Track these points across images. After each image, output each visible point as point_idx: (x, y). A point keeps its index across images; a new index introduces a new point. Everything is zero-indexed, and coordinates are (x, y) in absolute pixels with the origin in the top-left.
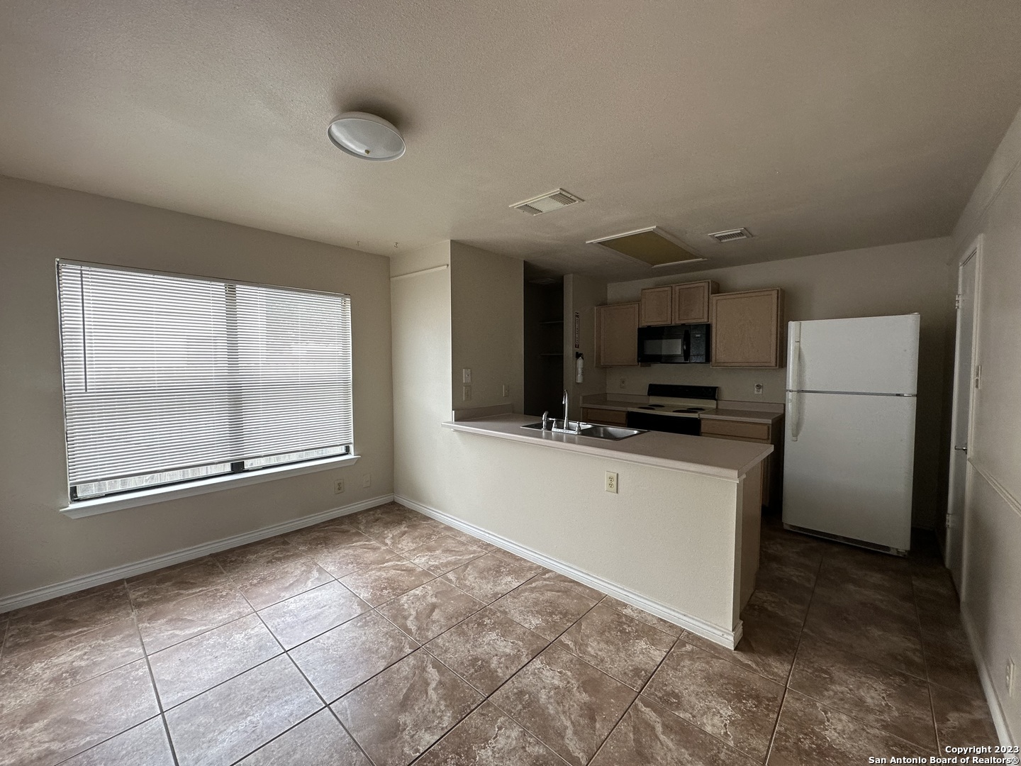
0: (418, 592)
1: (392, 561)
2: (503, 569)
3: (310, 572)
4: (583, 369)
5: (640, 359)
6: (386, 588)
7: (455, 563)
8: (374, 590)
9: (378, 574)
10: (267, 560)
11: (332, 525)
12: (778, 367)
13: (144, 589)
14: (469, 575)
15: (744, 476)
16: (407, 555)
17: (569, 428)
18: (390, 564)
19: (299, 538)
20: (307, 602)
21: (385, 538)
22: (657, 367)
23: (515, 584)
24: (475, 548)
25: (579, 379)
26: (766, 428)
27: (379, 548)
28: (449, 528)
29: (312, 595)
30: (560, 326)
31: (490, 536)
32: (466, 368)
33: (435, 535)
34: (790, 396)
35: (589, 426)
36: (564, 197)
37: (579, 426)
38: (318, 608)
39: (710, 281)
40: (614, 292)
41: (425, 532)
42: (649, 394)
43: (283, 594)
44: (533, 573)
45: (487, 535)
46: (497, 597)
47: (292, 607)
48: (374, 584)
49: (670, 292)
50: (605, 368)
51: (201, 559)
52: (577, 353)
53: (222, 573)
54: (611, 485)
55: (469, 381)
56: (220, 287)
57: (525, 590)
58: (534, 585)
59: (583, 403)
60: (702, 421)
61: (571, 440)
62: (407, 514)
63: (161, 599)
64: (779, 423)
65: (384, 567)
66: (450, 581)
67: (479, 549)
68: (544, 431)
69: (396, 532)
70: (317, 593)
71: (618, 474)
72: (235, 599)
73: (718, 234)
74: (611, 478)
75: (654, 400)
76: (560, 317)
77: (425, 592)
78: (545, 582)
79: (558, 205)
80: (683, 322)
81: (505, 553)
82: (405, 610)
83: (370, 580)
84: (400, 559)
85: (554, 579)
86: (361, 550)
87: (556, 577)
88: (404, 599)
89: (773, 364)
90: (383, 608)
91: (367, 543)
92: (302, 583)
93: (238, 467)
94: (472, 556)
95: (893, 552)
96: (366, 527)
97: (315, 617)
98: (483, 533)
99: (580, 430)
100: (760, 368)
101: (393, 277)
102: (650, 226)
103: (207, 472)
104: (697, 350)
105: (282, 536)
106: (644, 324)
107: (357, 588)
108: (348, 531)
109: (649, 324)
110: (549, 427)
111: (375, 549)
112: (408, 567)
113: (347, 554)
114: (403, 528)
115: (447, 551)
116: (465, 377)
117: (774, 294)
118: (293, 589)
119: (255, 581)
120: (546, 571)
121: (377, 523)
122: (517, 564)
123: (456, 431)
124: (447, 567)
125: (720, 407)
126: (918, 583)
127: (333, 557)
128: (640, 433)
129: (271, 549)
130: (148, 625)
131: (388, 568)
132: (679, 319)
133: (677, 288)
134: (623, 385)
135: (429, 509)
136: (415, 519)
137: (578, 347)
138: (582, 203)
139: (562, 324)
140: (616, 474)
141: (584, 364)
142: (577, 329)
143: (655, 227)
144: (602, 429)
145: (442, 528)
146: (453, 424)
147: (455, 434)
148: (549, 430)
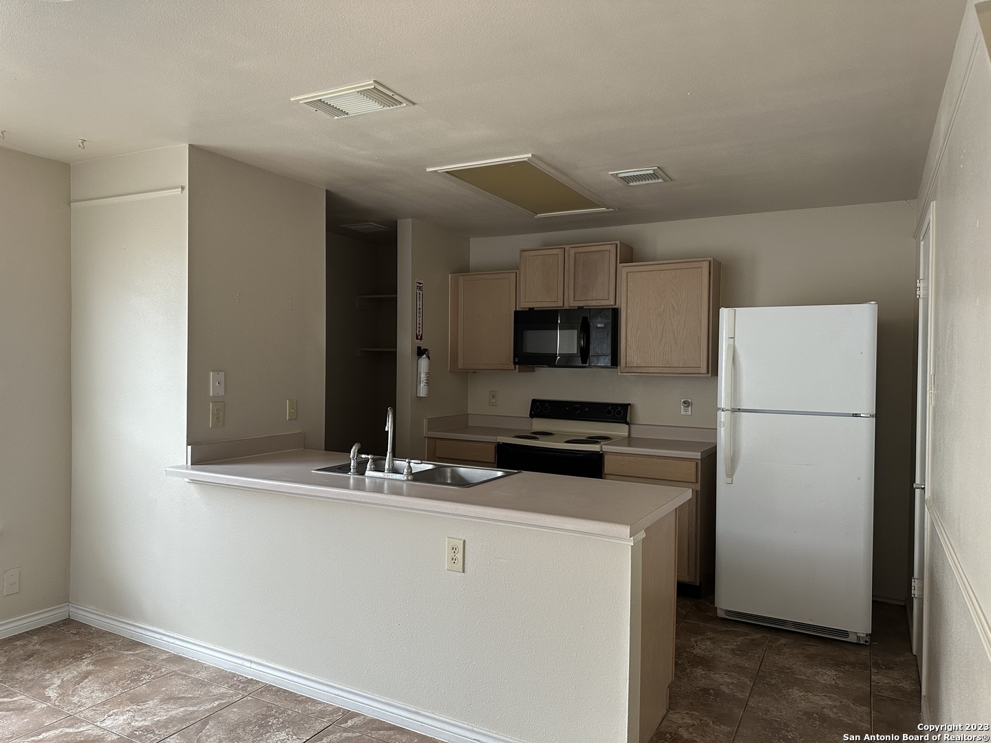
2: (272, 721)
4: (428, 374)
5: (517, 360)
7: (183, 720)
12: (710, 375)
15: (642, 535)
16: (89, 713)
17: (395, 470)
21: (45, 688)
22: (544, 372)
24: (223, 689)
25: (423, 391)
26: (693, 465)
27: (31, 707)
28: (177, 659)
30: (391, 304)
31: (253, 666)
32: (216, 370)
33: (149, 674)
34: (723, 417)
35: (430, 467)
36: (381, 93)
37: (410, 467)
39: (618, 242)
40: (481, 251)
41: (128, 670)
42: (532, 416)
44: (326, 722)
45: (248, 664)
49: (561, 258)
50: (466, 374)
52: (419, 348)
54: (454, 560)
55: (222, 393)
59: (429, 429)
60: (606, 457)
61: (396, 491)
62: (95, 640)
64: (710, 458)
67: (232, 691)
68: (352, 477)
69: (69, 673)
71: (464, 542)
73: (624, 173)
74: (454, 549)
75: (540, 424)
78: (345, 734)
79: (372, 107)
80: (581, 304)
84: (74, 722)
85: (360, 727)
89: (704, 370)
94: (216, 703)
95: (852, 639)
98: (240, 662)
99: (410, 473)
100: (685, 375)
101: (76, 201)
102: (521, 153)
104: (600, 346)
106: (525, 304)
109: (532, 305)
110: (361, 470)
111: (22, 710)
114: (85, 666)
115: (170, 699)
116: (214, 385)
117: (706, 265)
120: (347, 715)
121: (31, 661)
122: (299, 709)
123: (193, 481)
124: (167, 728)
125: (633, 435)
126: (879, 678)
128: (507, 475)
132: (574, 300)
133: (572, 251)
134: (494, 401)
135: (140, 627)
136: (111, 647)
137: (421, 339)
138: (413, 107)
139: (395, 299)
140: (462, 541)
141: (430, 367)
142: (420, 309)
143: (530, 155)
144: (449, 470)
145: (163, 660)
146: (187, 468)
147: (192, 487)
148: (360, 475)
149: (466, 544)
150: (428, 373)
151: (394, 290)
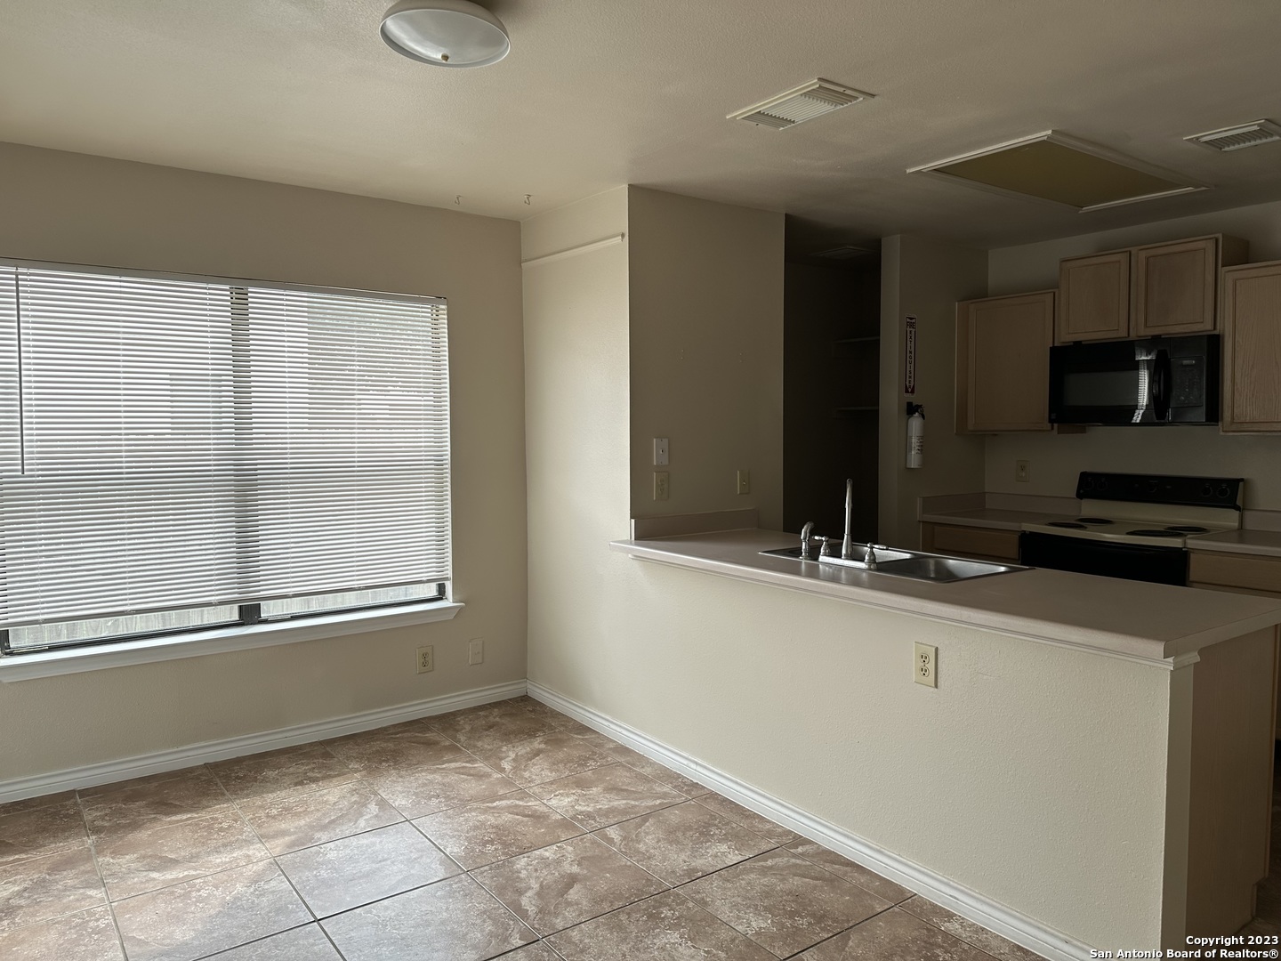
0: (547, 854)
1: (509, 799)
2: (713, 830)
3: (365, 805)
4: (923, 439)
5: (1053, 416)
6: (491, 842)
7: (624, 812)
8: (470, 843)
9: (481, 818)
10: (296, 781)
11: (409, 731)
13: (105, 808)
14: (647, 834)
16: (537, 790)
17: (852, 556)
18: (504, 803)
19: (350, 749)
20: (356, 852)
21: (501, 759)
22: (1101, 435)
23: (734, 858)
24: (667, 788)
25: (914, 460)
27: (488, 775)
28: (623, 750)
29: (365, 841)
30: (872, 348)
31: (699, 769)
32: (656, 438)
33: (595, 761)
35: (908, 556)
37: (873, 553)
38: (373, 862)
39: (1219, 236)
40: (1004, 266)
41: (576, 753)
42: (1080, 496)
43: (317, 835)
44: (773, 843)
45: (693, 766)
46: (693, 876)
47: (332, 855)
48: (471, 833)
49: (1124, 266)
50: (980, 437)
51: (191, 770)
52: (909, 404)
53: (223, 794)
54: (924, 671)
55: (666, 462)
56: (220, 294)
57: (752, 870)
58: (769, 863)
59: (924, 511)
60: (1192, 556)
61: (855, 580)
62: (548, 720)
63: (130, 824)
65: (494, 808)
66: (610, 841)
67: (675, 792)
68: (803, 561)
69: (523, 749)
70: (374, 839)
71: (937, 649)
72: (241, 835)
73: (1209, 136)
74: (924, 657)
75: (1091, 508)
76: (873, 327)
77: (563, 856)
78: (793, 860)
80: (1157, 331)
81: (725, 802)
82: (521, 880)
83: (465, 828)
84: (523, 795)
85: (813, 856)
86: (456, 777)
87: (818, 854)
88: (521, 862)
90: (482, 873)
91: (468, 765)
92: (350, 820)
93: (250, 614)
94: (658, 802)
96: (470, 738)
97: (367, 875)
98: (685, 762)
99: (873, 561)
101: (526, 261)
102: (1037, 132)
103: (202, 621)
104: (1188, 394)
105: (321, 743)
106: (1066, 337)
107: (442, 837)
108: (436, 743)
109: (1077, 338)
110: (814, 554)
111: (480, 776)
112: (536, 811)
113: (431, 782)
114: (537, 744)
115: (613, 789)
116: (657, 455)
118: (334, 829)
119: (274, 812)
120: (799, 840)
121: (491, 733)
122: (744, 824)
123: (637, 558)
124: (608, 817)
125: (1248, 525)
127: (406, 784)
128: (1011, 571)
129: (303, 764)
130: (111, 860)
131: (499, 810)
132: (1146, 326)
133: (1143, 255)
134: (1024, 474)
135: (589, 712)
136: (562, 729)
137: (913, 392)
138: (872, 100)
139: (877, 343)
140: (934, 649)
141: (925, 428)
142: (911, 352)
143: (1050, 132)
144: (932, 562)
145: (610, 749)
146: (631, 544)
147: (636, 564)
148: (812, 560)
149: (940, 652)
150: (922, 437)
151: (876, 331)
